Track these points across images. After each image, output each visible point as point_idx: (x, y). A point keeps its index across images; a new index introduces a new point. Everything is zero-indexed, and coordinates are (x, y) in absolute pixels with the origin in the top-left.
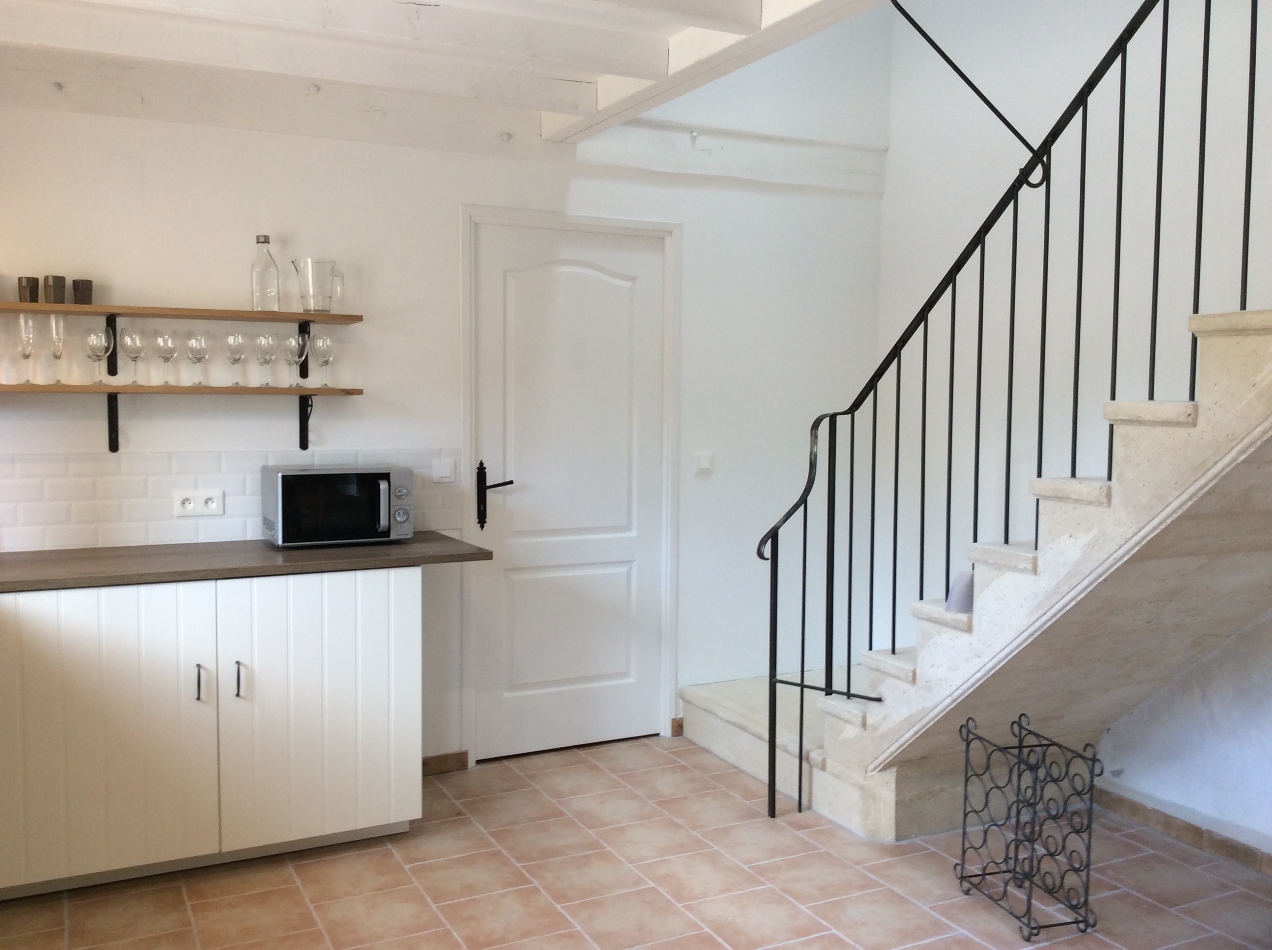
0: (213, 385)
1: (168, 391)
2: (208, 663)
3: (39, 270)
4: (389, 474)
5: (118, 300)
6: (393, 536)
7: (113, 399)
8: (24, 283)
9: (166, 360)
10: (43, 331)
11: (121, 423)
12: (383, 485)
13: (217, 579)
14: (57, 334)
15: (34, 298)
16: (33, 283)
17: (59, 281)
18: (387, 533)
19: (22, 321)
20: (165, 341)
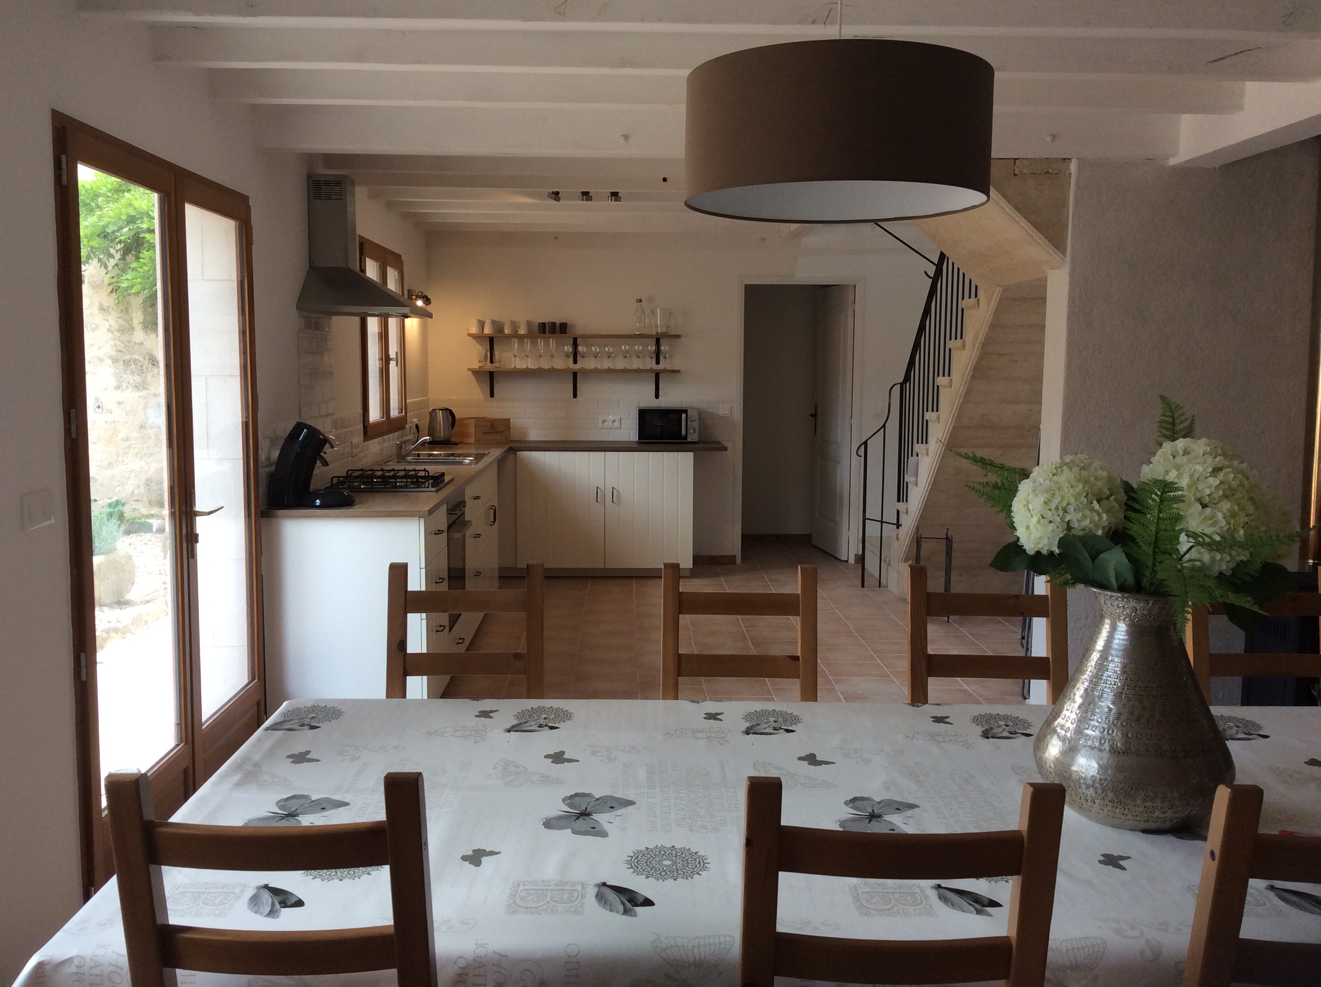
0: (617, 368)
1: (596, 371)
2: (601, 487)
3: (547, 319)
4: (687, 410)
5: (579, 331)
6: (689, 440)
7: (575, 375)
8: (541, 325)
9: (596, 357)
10: (547, 345)
11: (578, 385)
12: (684, 416)
13: (605, 451)
14: (553, 346)
15: (544, 332)
16: (544, 324)
17: (554, 324)
18: (686, 438)
19: (539, 340)
20: (596, 349)
